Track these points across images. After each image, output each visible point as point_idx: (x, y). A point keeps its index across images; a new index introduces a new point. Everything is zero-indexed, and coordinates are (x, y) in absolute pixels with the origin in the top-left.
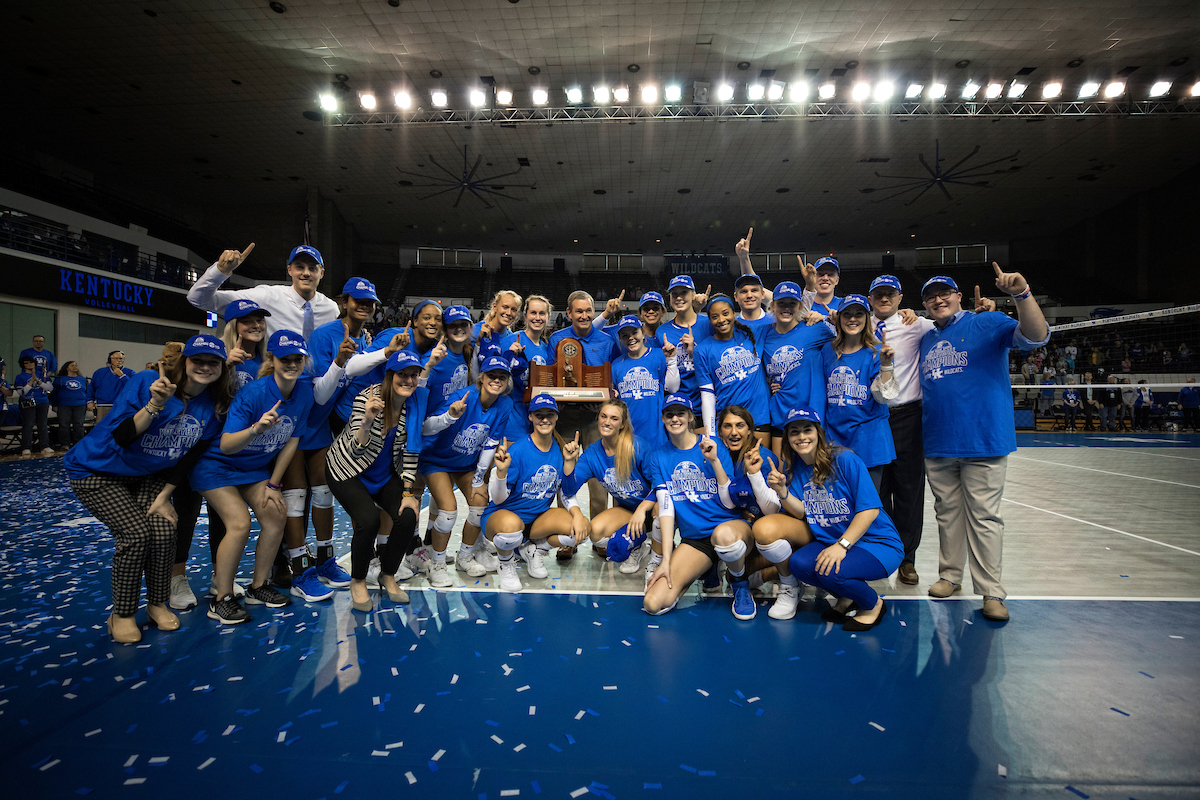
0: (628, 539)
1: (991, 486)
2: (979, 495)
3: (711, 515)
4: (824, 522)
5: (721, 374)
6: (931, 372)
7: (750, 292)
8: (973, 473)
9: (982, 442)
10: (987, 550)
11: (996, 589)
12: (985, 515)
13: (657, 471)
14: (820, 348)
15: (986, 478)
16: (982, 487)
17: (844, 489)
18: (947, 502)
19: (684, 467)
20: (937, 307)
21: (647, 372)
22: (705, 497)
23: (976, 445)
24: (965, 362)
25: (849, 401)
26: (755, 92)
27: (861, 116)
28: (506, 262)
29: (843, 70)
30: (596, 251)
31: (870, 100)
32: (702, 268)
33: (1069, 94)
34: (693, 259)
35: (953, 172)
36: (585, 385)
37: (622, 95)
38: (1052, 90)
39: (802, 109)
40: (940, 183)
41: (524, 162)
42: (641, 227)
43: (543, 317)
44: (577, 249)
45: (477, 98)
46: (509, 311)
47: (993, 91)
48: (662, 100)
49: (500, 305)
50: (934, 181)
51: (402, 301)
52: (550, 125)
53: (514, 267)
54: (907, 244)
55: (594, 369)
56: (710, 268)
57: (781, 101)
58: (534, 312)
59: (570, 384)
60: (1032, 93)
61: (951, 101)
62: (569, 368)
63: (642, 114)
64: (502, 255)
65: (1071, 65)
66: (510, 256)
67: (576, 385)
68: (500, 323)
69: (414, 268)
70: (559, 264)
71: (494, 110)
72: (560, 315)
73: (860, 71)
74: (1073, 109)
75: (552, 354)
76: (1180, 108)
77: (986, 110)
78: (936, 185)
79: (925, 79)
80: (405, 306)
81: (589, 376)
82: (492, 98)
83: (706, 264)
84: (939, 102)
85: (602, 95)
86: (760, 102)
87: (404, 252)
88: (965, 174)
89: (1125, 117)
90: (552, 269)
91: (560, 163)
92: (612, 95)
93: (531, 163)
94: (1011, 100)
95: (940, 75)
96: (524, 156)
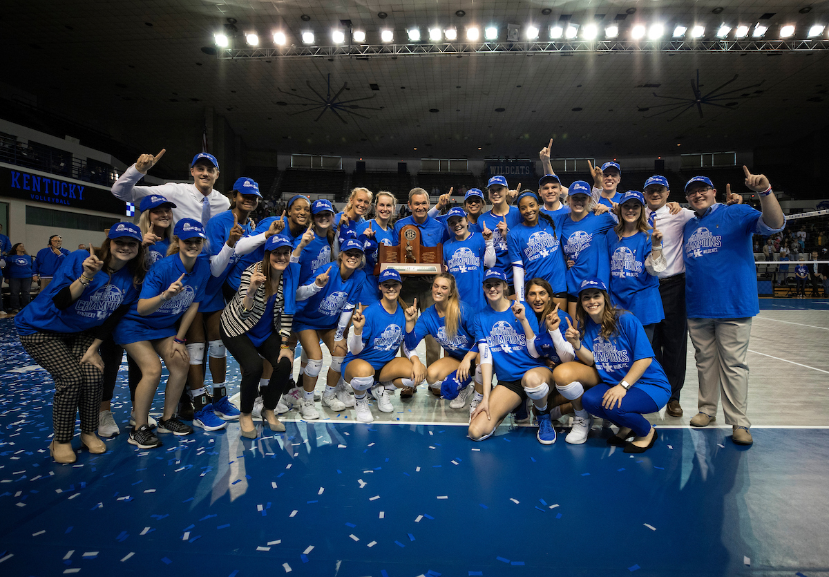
0: (457, 381)
1: (739, 340)
2: (730, 347)
3: (521, 363)
4: (609, 368)
5: (529, 253)
6: (692, 251)
7: (550, 189)
8: (725, 329)
9: (732, 307)
10: (736, 390)
11: (742, 420)
12: (734, 363)
13: (479, 328)
14: (605, 233)
15: (735, 334)
16: (732, 341)
17: (625, 342)
18: (705, 352)
19: (500, 325)
20: (697, 200)
21: (470, 251)
22: (516, 348)
23: (728, 309)
24: (719, 244)
25: (628, 274)
26: (556, 32)
27: (638, 51)
28: (361, 165)
29: (624, 16)
30: (431, 157)
31: (645, 39)
32: (514, 170)
33: (801, 34)
34: (507, 163)
35: (710, 96)
36: (422, 262)
37: (451, 34)
38: (787, 31)
39: (592, 46)
40: (699, 104)
41: (375, 87)
42: (466, 138)
43: (389, 209)
44: (416, 156)
45: (337, 37)
46: (362, 204)
47: (742, 31)
48: (483, 39)
49: (355, 198)
50: (695, 102)
51: (279, 196)
52: (395, 58)
53: (367, 170)
54: (674, 152)
55: (430, 249)
56: (520, 170)
57: (576, 40)
58: (383, 205)
59: (410, 261)
60: (772, 33)
61: (709, 40)
62: (409, 248)
63: (467, 49)
64: (358, 160)
65: (802, 11)
66: (364, 161)
67: (415, 262)
68: (355, 213)
69: (288, 170)
70: (402, 167)
71: (351, 47)
72: (403, 207)
73: (637, 16)
74: (804, 46)
75: (396, 237)
77: (736, 47)
78: (696, 106)
79: (688, 23)
80: (282, 200)
81: (425, 254)
82: (349, 37)
83: (517, 167)
84: (699, 40)
85: (435, 34)
86: (559, 40)
87: (280, 158)
88: (720, 97)
90: (397, 170)
91: (403, 88)
92: (444, 35)
93: (380, 88)
94: (756, 39)
95: (700, 19)
96: (374, 82)
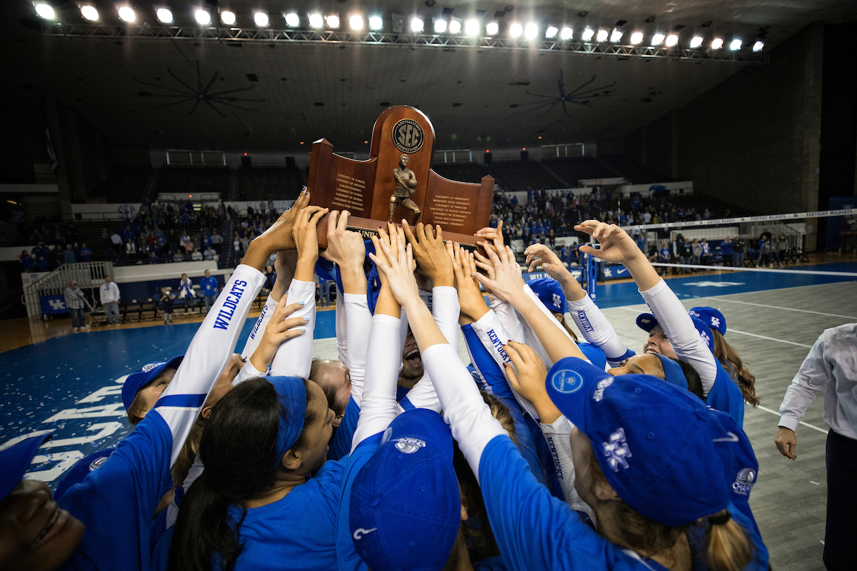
26: (440, 25)
27: (516, 49)
28: (246, 161)
29: (503, 14)
31: (522, 38)
33: (647, 42)
35: (573, 94)
37: (334, 21)
38: (637, 38)
39: (475, 42)
40: (563, 101)
41: (253, 78)
44: (303, 150)
45: (202, 17)
47: (602, 36)
48: (368, 29)
50: (560, 100)
51: (155, 198)
52: (272, 45)
53: (252, 165)
54: (536, 143)
57: (459, 35)
60: (625, 40)
61: (576, 41)
63: (350, 38)
64: (241, 155)
65: (648, 21)
66: (249, 155)
69: (165, 168)
70: (290, 161)
71: (220, 29)
73: (514, 14)
74: (648, 53)
76: (706, 56)
77: (598, 50)
78: (561, 103)
79: (558, 23)
80: (159, 202)
82: (217, 19)
84: (567, 41)
85: (316, 20)
86: (443, 34)
87: (154, 154)
88: (582, 96)
89: (677, 60)
90: (285, 165)
91: (284, 79)
92: (325, 22)
93: (259, 79)
94: (613, 44)
95: (569, 22)
96: (252, 73)
